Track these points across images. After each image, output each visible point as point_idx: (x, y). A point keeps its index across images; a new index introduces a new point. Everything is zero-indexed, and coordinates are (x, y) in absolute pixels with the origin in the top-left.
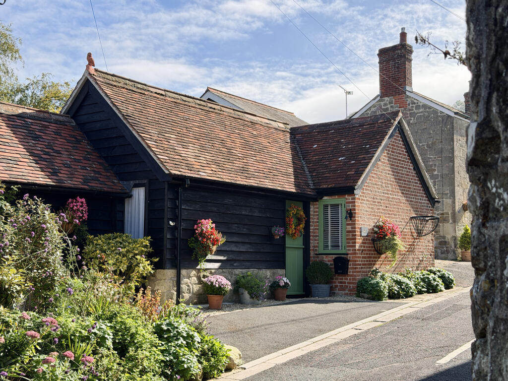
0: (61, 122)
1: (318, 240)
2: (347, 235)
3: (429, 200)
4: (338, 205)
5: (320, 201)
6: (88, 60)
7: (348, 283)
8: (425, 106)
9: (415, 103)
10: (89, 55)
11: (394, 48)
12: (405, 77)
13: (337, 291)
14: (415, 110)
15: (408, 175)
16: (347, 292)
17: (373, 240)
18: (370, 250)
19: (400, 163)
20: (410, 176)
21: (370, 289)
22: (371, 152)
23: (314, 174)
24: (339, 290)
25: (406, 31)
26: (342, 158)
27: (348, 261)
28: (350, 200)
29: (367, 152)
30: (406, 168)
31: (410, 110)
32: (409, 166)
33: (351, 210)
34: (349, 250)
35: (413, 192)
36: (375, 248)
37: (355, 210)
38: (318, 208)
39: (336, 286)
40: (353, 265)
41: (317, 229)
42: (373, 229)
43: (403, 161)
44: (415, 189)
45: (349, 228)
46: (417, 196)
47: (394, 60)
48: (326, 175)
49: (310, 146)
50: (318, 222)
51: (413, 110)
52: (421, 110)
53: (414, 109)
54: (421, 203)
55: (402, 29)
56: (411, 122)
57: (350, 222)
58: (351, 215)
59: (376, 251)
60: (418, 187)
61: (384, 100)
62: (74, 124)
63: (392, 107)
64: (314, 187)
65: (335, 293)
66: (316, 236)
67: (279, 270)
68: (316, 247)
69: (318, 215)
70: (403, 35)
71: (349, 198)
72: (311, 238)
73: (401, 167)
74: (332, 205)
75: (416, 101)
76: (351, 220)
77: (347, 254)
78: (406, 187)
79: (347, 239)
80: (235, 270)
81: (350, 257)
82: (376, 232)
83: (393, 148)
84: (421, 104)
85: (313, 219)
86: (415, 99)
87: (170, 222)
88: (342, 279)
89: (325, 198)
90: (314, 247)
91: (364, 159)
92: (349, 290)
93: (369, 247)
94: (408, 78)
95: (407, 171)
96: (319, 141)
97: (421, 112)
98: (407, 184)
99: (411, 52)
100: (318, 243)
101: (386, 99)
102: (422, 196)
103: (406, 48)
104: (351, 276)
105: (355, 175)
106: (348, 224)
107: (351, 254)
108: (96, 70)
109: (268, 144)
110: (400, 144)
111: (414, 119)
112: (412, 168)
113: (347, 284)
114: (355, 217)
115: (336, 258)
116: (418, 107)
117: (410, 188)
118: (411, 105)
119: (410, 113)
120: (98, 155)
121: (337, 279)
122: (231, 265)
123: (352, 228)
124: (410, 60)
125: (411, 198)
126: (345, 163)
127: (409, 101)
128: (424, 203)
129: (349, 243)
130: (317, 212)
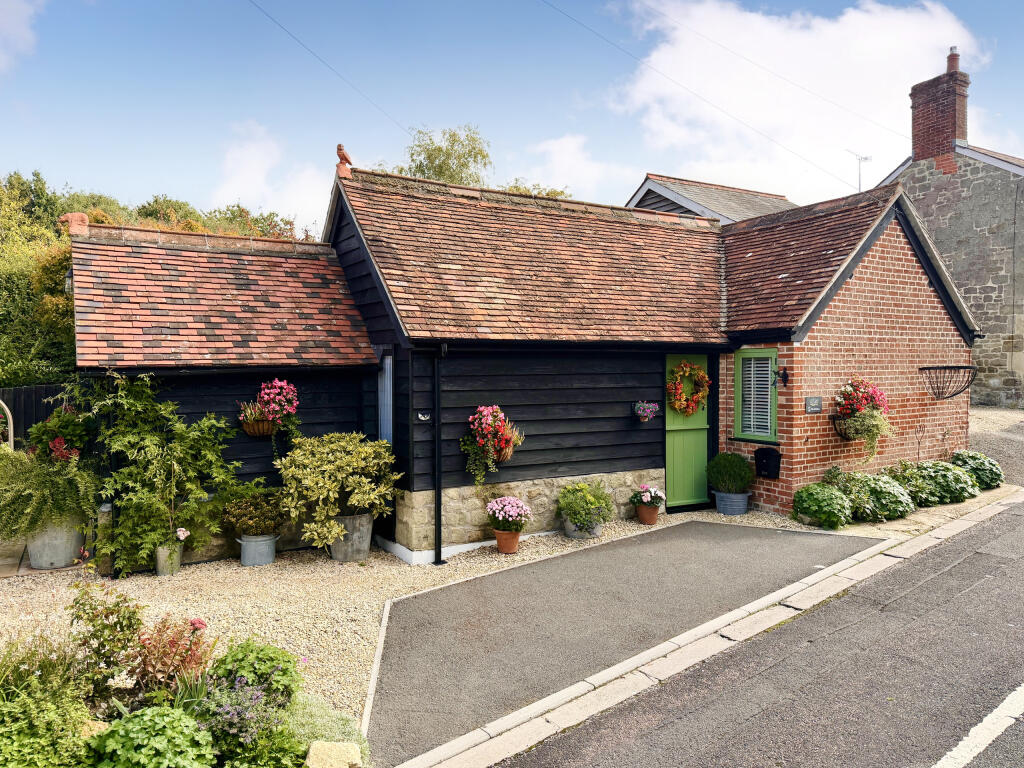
0: (311, 254)
1: (733, 416)
2: (779, 412)
3: (961, 335)
4: (767, 359)
5: (737, 352)
6: (339, 156)
7: (780, 493)
8: (987, 167)
9: (970, 165)
10: (340, 148)
11: (936, 81)
12: (954, 123)
13: (761, 504)
14: (969, 176)
15: (917, 296)
16: (778, 507)
17: (833, 419)
18: (828, 436)
19: (899, 277)
20: (922, 296)
21: (815, 508)
22: (834, 264)
23: (734, 305)
24: (765, 502)
25: (958, 51)
26: (784, 276)
27: (780, 456)
28: (785, 352)
29: (828, 263)
30: (912, 284)
31: (962, 176)
32: (920, 279)
33: (785, 369)
34: (782, 438)
35: (927, 324)
36: (836, 429)
37: (792, 369)
38: (734, 363)
39: (761, 495)
40: (788, 463)
41: (731, 398)
42: (834, 399)
43: (906, 272)
44: (931, 318)
45: (782, 400)
46: (935, 330)
47: (935, 100)
48: (750, 307)
49: (741, 256)
50: (733, 386)
51: (966, 175)
52: (980, 175)
53: (968, 173)
54: (945, 341)
55: (951, 49)
56: (963, 195)
57: (784, 390)
58: (785, 377)
59: (840, 435)
60: (939, 313)
61: (919, 165)
62: (335, 256)
63: (931, 174)
64: (726, 329)
65: (757, 506)
66: (731, 410)
67: (652, 471)
68: (730, 426)
69: (733, 375)
70: (953, 59)
71: (784, 349)
72: (721, 412)
73: (901, 283)
74: (757, 359)
75: (971, 162)
76: (785, 386)
77: (778, 444)
78: (911, 317)
79: (779, 419)
80: (559, 479)
81: (783, 450)
82: (838, 404)
83: (883, 252)
84: (981, 165)
85: (724, 380)
86: (971, 158)
87: (420, 416)
88: (770, 485)
89: (745, 347)
90: (727, 426)
91: (819, 276)
92: (780, 505)
93: (824, 430)
94: (960, 127)
95: (915, 289)
96: (756, 246)
97: (981, 178)
98: (914, 312)
99: (966, 83)
100: (733, 421)
101: (922, 162)
102: (946, 330)
103: (956, 79)
104: (783, 481)
105: (796, 307)
106: (781, 394)
107: (785, 444)
108: (354, 171)
109: (663, 260)
110: (900, 242)
111: (968, 191)
112: (926, 282)
113: (777, 495)
114: (792, 382)
115: (760, 449)
116: (975, 170)
117: (921, 318)
118: (963, 169)
119: (962, 182)
120: (352, 302)
121: (762, 483)
122: (551, 471)
123: (787, 400)
124: (965, 97)
125: (923, 335)
126: (787, 284)
127: (960, 162)
128: (950, 341)
129: (782, 425)
130: (731, 369)
